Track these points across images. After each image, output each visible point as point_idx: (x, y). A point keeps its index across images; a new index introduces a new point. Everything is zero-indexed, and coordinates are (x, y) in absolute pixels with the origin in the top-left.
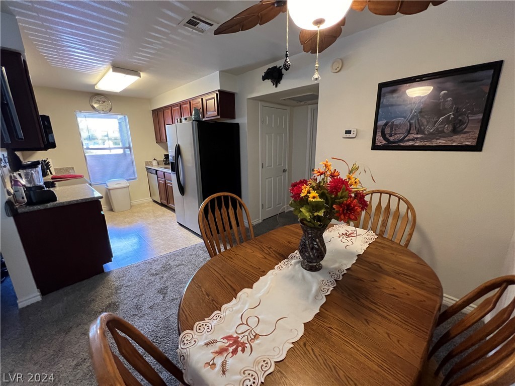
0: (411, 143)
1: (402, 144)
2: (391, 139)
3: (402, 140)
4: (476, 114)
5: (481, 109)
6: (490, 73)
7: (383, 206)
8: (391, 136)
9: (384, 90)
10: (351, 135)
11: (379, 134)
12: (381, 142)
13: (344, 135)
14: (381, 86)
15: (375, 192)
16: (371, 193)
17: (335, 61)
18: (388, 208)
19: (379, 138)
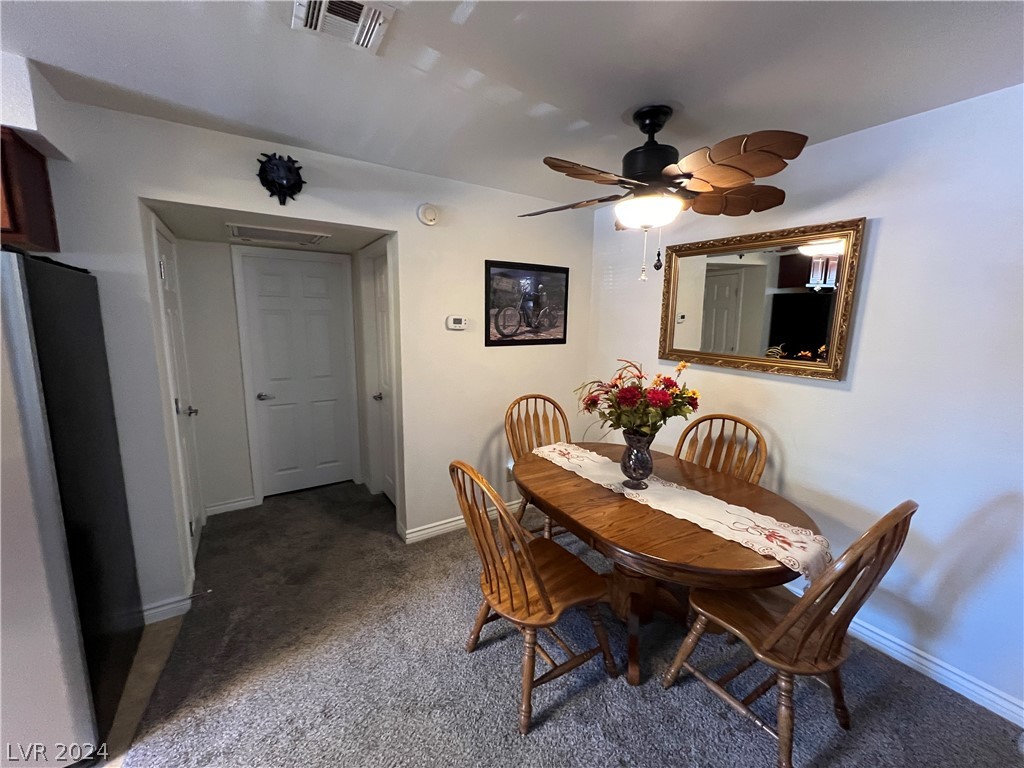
0: (522, 337)
1: (515, 338)
2: (505, 332)
3: (515, 334)
4: (560, 310)
5: (563, 306)
6: (564, 276)
7: (531, 414)
8: (505, 328)
9: (493, 270)
10: (462, 326)
11: (492, 325)
12: (495, 335)
13: (451, 325)
14: (489, 264)
15: (522, 399)
16: (518, 402)
17: (428, 207)
18: (536, 415)
19: (493, 330)
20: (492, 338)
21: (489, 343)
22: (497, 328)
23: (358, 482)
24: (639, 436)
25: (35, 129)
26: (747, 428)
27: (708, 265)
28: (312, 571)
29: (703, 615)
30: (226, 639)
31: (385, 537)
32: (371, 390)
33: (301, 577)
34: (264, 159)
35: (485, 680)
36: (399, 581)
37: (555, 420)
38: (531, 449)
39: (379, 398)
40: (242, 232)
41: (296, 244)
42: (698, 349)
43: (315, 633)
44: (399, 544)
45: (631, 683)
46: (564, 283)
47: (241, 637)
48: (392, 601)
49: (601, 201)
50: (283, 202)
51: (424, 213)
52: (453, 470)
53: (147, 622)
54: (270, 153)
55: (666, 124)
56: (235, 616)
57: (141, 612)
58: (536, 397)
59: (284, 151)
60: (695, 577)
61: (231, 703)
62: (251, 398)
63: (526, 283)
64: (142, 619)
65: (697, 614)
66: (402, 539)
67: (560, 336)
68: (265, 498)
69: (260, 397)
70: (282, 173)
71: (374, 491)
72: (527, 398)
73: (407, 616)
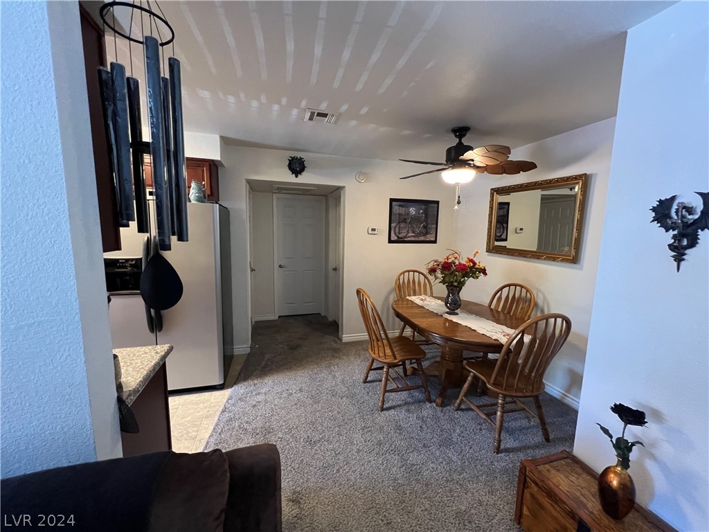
0: (409, 239)
1: (405, 239)
2: (400, 236)
3: (405, 237)
4: (433, 224)
5: (435, 222)
6: (436, 205)
7: (411, 280)
8: (399, 234)
9: (394, 203)
10: (376, 232)
11: (392, 232)
12: (394, 238)
13: (370, 232)
14: (392, 200)
15: (406, 272)
16: (403, 273)
17: (361, 173)
18: (414, 281)
19: (393, 235)
20: (392, 239)
21: (390, 241)
22: (395, 233)
23: (323, 314)
24: (454, 287)
25: (219, 159)
26: (527, 291)
27: (542, 195)
28: (298, 346)
29: (473, 372)
30: (264, 363)
31: (332, 338)
32: (331, 265)
33: (294, 348)
34: (290, 159)
35: (368, 393)
36: (336, 355)
37: (425, 285)
38: (405, 297)
39: (335, 269)
40: (278, 188)
41: (301, 192)
42: (535, 250)
43: (298, 367)
44: (339, 342)
45: (437, 405)
46: (436, 209)
47: (269, 363)
48: (332, 361)
49: (437, 171)
50: (297, 177)
51: (359, 175)
52: (358, 292)
53: (235, 354)
54: (293, 156)
55: (467, 134)
56: (267, 356)
57: (233, 348)
58: (414, 271)
59: (299, 155)
60: (456, 344)
61: (266, 381)
62: (276, 266)
63: (412, 211)
64: (233, 352)
65: (470, 372)
66: (341, 340)
67: (433, 239)
68: (279, 317)
69: (280, 266)
70: (297, 165)
71: (330, 319)
72: (409, 271)
73: (338, 367)
